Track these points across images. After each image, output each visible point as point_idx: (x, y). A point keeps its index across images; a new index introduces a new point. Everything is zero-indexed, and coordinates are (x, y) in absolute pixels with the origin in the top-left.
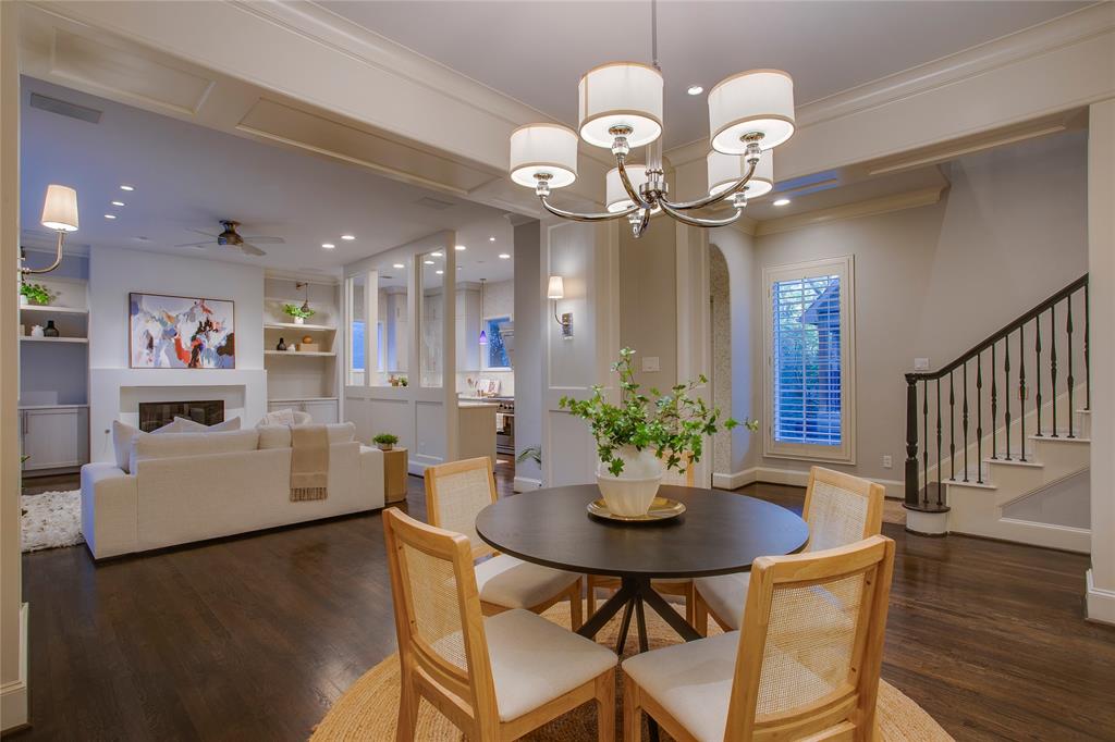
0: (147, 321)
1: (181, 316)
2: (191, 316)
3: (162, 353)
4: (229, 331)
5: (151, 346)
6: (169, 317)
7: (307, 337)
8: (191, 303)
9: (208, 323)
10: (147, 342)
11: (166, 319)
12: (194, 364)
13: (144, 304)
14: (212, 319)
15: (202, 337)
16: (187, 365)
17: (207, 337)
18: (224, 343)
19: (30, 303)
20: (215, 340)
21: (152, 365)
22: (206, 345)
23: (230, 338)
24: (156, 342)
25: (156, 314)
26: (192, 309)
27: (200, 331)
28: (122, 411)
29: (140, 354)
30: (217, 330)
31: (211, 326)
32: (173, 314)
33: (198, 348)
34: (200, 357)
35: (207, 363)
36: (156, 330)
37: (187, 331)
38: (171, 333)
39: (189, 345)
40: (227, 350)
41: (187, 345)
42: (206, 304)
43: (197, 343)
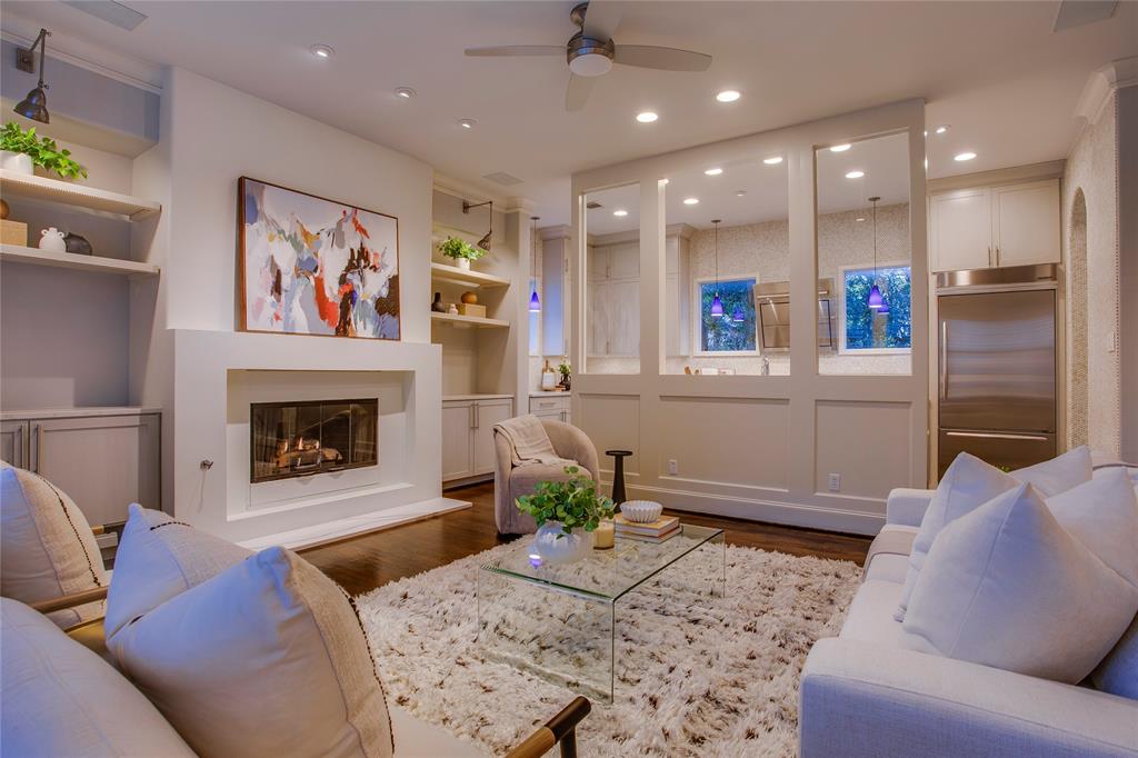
0: (271, 239)
1: (324, 235)
2: (337, 237)
3: (296, 304)
4: (390, 271)
5: (277, 288)
6: (306, 234)
7: (468, 293)
8: (336, 214)
9: (363, 254)
10: (271, 279)
11: (300, 238)
12: (343, 329)
13: (269, 203)
14: (369, 246)
15: (354, 278)
16: (333, 332)
17: (362, 279)
18: (385, 293)
19: (36, 173)
20: (372, 286)
21: (279, 326)
22: (361, 294)
23: (394, 283)
24: (286, 282)
25: (286, 226)
26: (340, 224)
27: (351, 267)
28: (228, 422)
29: (260, 302)
30: (374, 268)
31: (367, 259)
32: (313, 230)
33: (349, 298)
34: (352, 316)
35: (363, 326)
36: (286, 258)
37: (333, 263)
38: (308, 267)
39: (336, 292)
40: (388, 306)
41: (333, 291)
42: (362, 218)
43: (347, 290)
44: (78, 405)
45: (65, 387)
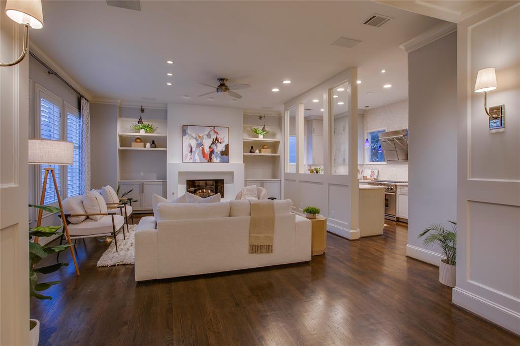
0: (190, 139)
1: (205, 136)
2: (209, 136)
3: (196, 154)
4: (226, 143)
5: (191, 151)
6: (199, 137)
7: (265, 145)
8: (208, 129)
9: (217, 139)
10: (190, 149)
11: (198, 138)
12: (210, 160)
13: (189, 131)
14: (218, 137)
15: (214, 147)
16: (207, 161)
17: (216, 146)
18: (224, 149)
19: (146, 133)
20: (220, 148)
21: (192, 161)
22: (216, 151)
23: (227, 147)
24: (193, 149)
25: (194, 135)
26: (209, 132)
27: (213, 143)
28: (179, 184)
29: (187, 155)
30: (221, 143)
31: (218, 141)
32: (201, 135)
33: (212, 152)
34: (213, 157)
35: (216, 160)
36: (194, 143)
37: (207, 143)
38: (200, 145)
39: (208, 150)
40: (225, 153)
41: (207, 150)
42: (216, 129)
43: (212, 150)
44: (157, 179)
45: (155, 175)
